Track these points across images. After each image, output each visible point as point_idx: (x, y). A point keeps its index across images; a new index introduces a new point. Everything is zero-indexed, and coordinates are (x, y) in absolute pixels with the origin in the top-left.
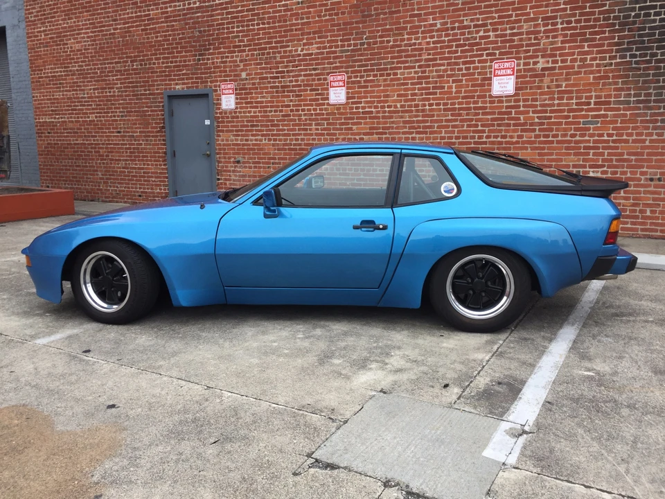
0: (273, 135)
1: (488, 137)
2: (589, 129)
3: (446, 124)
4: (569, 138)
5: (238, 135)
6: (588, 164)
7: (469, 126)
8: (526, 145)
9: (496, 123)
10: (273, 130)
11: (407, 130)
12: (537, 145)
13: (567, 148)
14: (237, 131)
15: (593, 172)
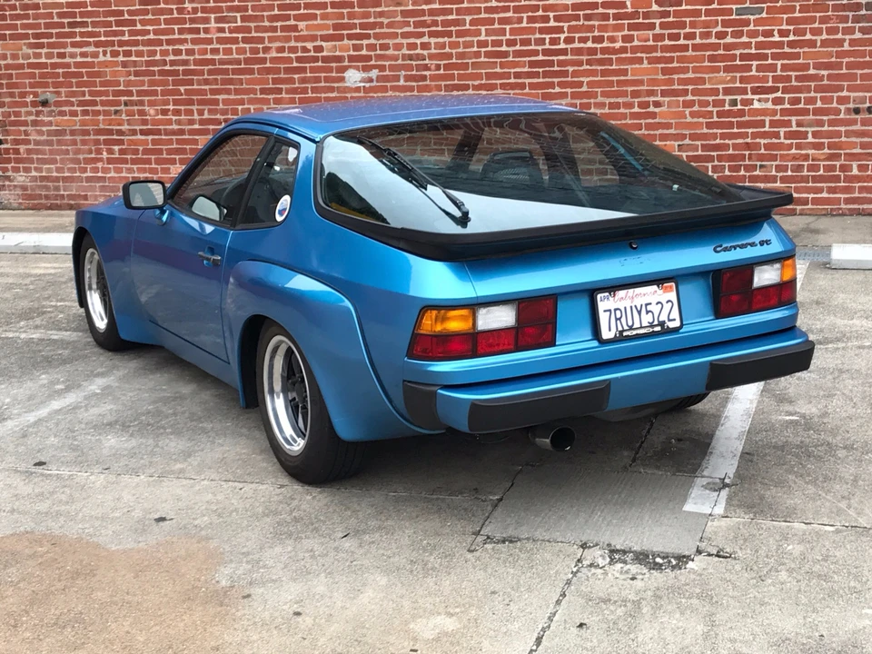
0: (121, 44)
1: (569, 40)
2: (747, 23)
3: (487, 16)
4: (713, 40)
5: (41, 46)
6: (749, 86)
7: (531, 20)
8: (639, 55)
9: (581, 13)
10: (123, 33)
11: (411, 29)
12: (659, 54)
13: (712, 59)
14: (37, 36)
15: (759, 100)
